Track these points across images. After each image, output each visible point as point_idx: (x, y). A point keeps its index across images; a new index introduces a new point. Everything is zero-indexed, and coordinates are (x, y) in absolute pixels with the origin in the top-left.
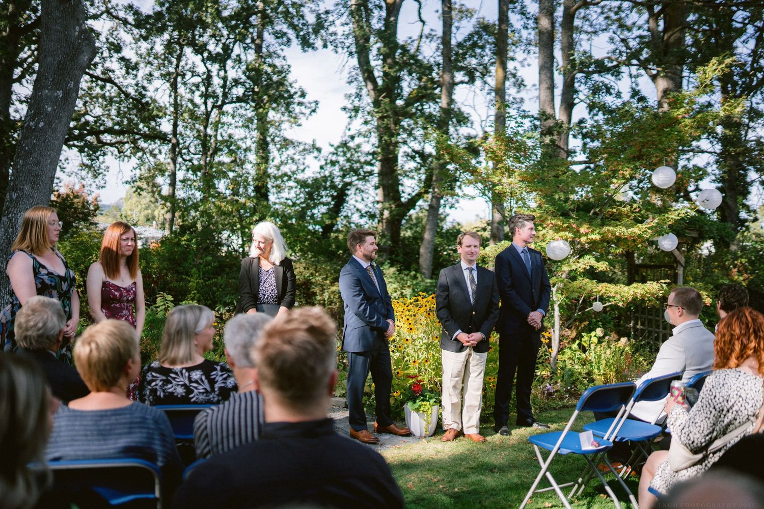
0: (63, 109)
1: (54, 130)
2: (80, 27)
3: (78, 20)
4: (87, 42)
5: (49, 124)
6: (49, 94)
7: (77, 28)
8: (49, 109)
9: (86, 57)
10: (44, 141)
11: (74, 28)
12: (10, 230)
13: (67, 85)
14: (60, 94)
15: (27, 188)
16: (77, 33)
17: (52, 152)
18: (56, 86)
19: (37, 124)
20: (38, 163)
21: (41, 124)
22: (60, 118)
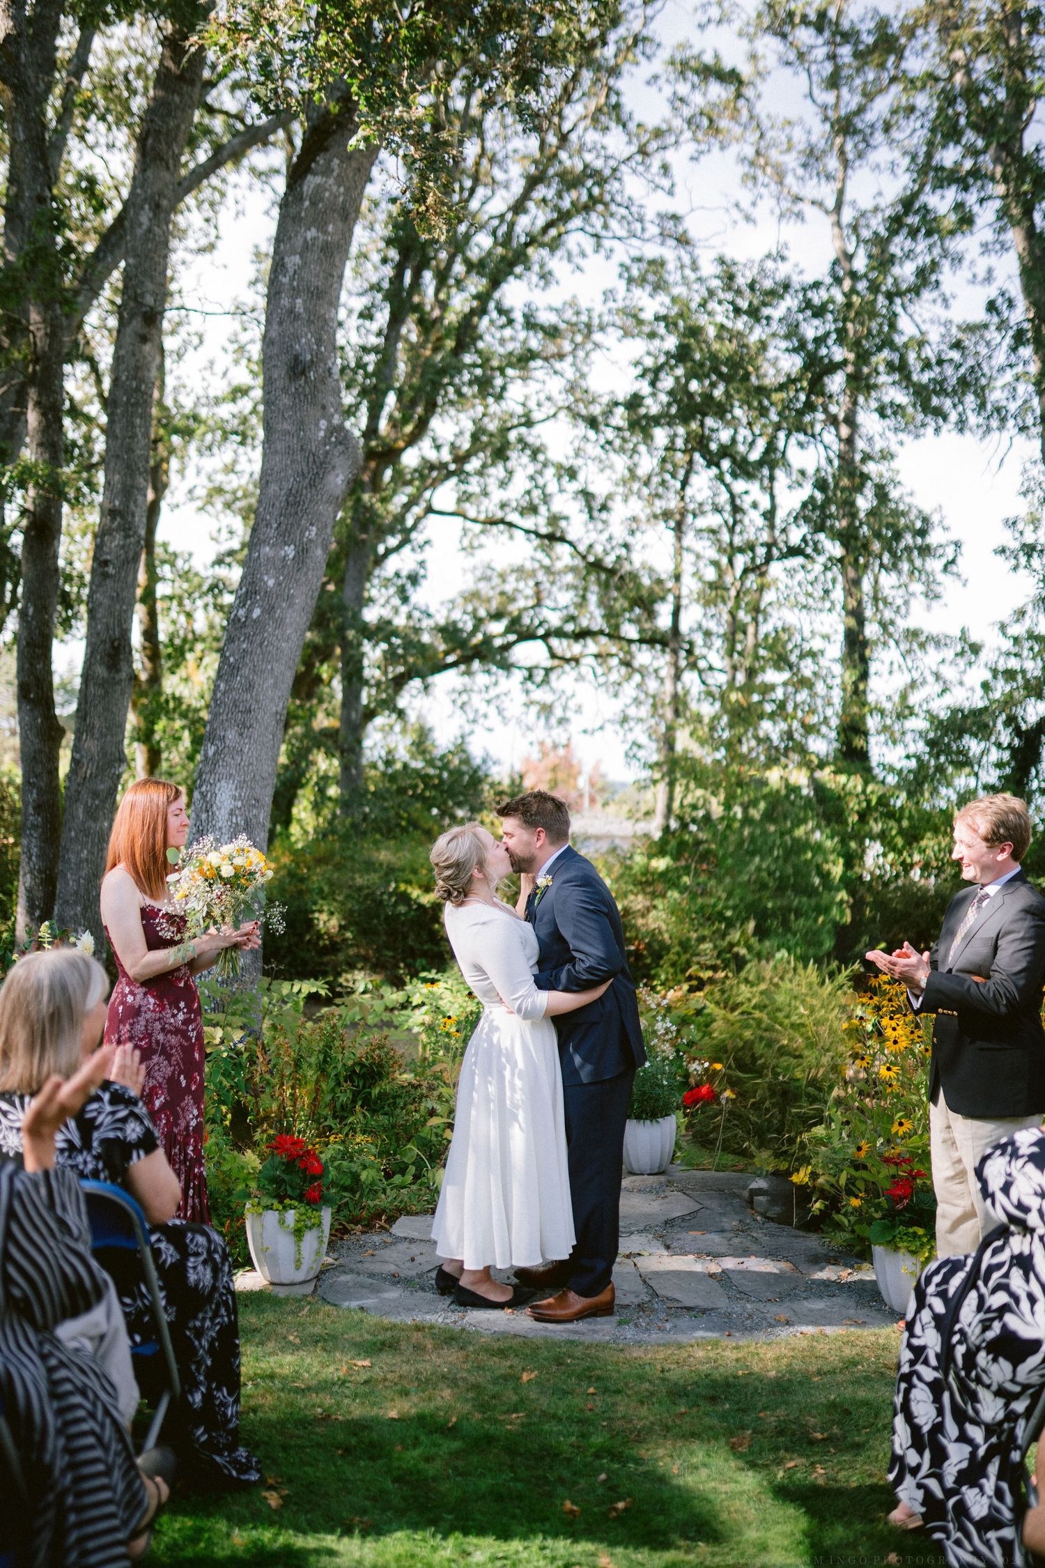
0: (297, 581)
1: (280, 623)
2: (329, 421)
3: (324, 407)
4: (341, 448)
5: (269, 610)
6: (271, 554)
7: (323, 424)
8: (271, 583)
9: (341, 477)
10: (261, 644)
11: (317, 425)
12: (204, 816)
13: (302, 533)
14: (290, 551)
15: (231, 735)
16: (322, 434)
17: (276, 665)
18: (285, 536)
19: (250, 611)
20: (250, 687)
21: (257, 613)
22: (290, 598)
